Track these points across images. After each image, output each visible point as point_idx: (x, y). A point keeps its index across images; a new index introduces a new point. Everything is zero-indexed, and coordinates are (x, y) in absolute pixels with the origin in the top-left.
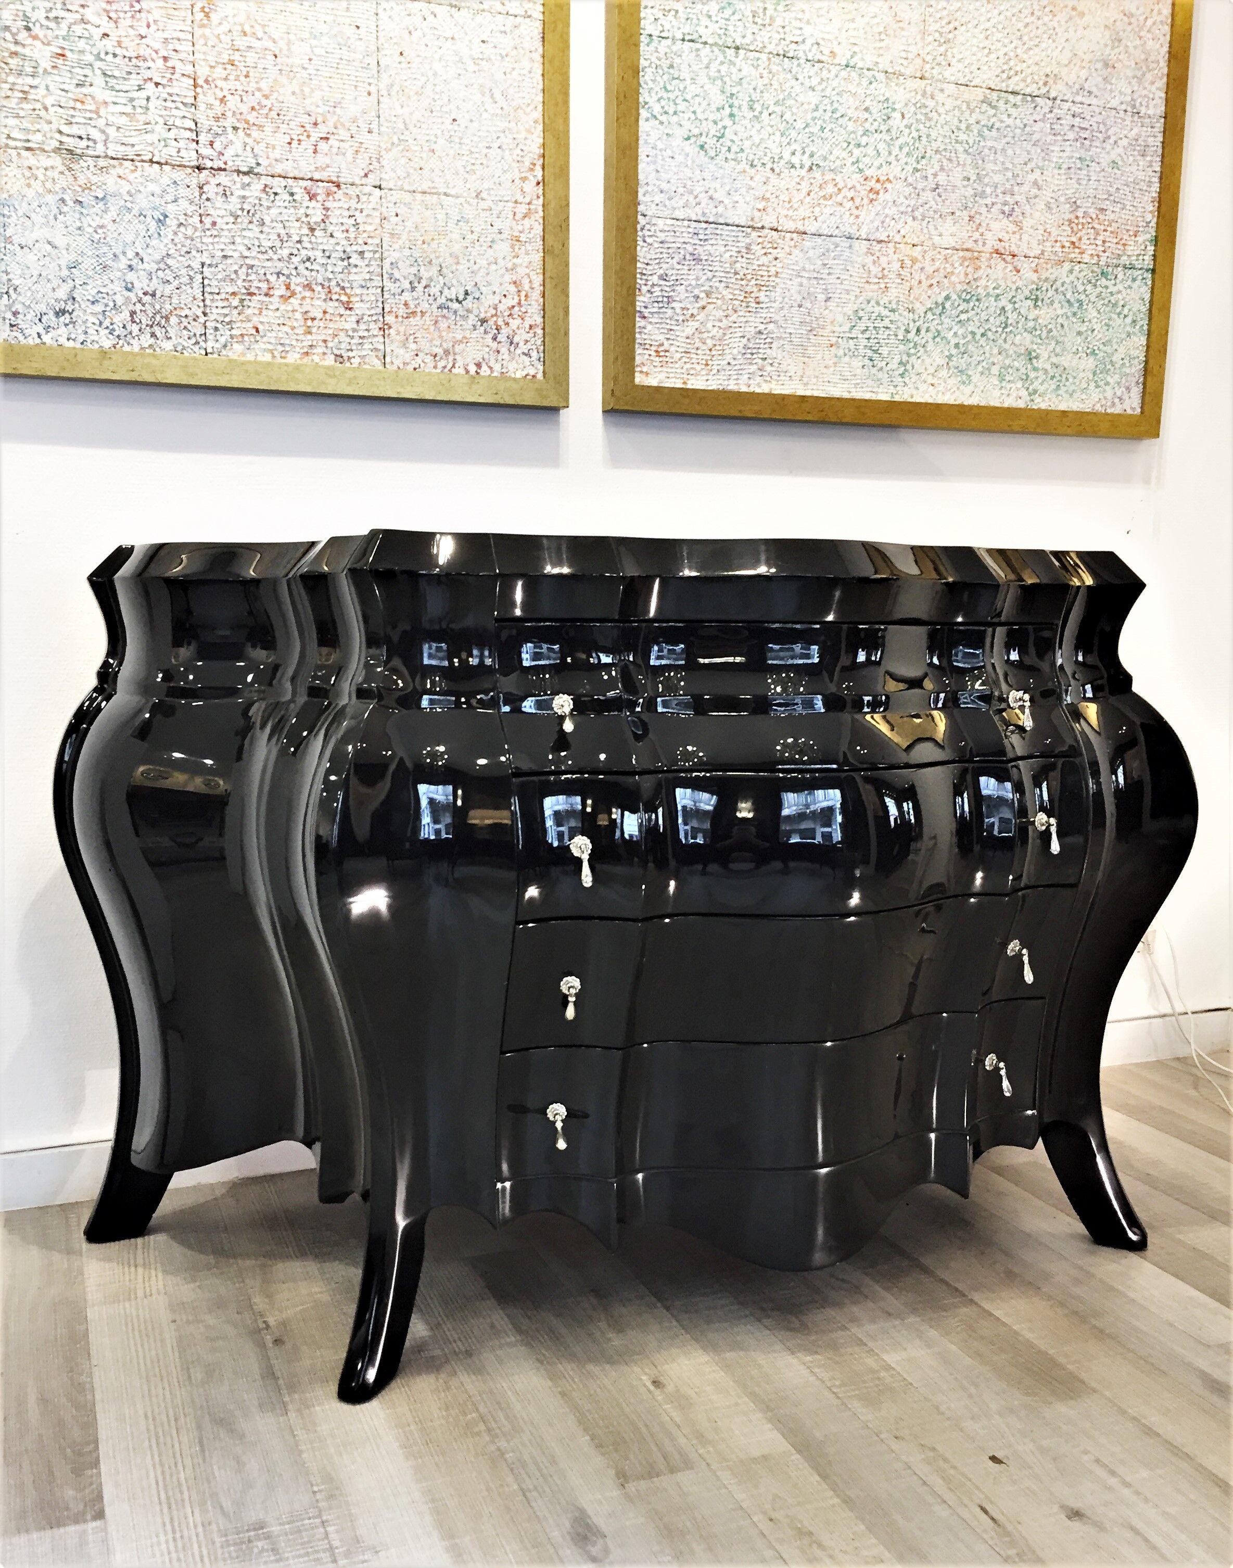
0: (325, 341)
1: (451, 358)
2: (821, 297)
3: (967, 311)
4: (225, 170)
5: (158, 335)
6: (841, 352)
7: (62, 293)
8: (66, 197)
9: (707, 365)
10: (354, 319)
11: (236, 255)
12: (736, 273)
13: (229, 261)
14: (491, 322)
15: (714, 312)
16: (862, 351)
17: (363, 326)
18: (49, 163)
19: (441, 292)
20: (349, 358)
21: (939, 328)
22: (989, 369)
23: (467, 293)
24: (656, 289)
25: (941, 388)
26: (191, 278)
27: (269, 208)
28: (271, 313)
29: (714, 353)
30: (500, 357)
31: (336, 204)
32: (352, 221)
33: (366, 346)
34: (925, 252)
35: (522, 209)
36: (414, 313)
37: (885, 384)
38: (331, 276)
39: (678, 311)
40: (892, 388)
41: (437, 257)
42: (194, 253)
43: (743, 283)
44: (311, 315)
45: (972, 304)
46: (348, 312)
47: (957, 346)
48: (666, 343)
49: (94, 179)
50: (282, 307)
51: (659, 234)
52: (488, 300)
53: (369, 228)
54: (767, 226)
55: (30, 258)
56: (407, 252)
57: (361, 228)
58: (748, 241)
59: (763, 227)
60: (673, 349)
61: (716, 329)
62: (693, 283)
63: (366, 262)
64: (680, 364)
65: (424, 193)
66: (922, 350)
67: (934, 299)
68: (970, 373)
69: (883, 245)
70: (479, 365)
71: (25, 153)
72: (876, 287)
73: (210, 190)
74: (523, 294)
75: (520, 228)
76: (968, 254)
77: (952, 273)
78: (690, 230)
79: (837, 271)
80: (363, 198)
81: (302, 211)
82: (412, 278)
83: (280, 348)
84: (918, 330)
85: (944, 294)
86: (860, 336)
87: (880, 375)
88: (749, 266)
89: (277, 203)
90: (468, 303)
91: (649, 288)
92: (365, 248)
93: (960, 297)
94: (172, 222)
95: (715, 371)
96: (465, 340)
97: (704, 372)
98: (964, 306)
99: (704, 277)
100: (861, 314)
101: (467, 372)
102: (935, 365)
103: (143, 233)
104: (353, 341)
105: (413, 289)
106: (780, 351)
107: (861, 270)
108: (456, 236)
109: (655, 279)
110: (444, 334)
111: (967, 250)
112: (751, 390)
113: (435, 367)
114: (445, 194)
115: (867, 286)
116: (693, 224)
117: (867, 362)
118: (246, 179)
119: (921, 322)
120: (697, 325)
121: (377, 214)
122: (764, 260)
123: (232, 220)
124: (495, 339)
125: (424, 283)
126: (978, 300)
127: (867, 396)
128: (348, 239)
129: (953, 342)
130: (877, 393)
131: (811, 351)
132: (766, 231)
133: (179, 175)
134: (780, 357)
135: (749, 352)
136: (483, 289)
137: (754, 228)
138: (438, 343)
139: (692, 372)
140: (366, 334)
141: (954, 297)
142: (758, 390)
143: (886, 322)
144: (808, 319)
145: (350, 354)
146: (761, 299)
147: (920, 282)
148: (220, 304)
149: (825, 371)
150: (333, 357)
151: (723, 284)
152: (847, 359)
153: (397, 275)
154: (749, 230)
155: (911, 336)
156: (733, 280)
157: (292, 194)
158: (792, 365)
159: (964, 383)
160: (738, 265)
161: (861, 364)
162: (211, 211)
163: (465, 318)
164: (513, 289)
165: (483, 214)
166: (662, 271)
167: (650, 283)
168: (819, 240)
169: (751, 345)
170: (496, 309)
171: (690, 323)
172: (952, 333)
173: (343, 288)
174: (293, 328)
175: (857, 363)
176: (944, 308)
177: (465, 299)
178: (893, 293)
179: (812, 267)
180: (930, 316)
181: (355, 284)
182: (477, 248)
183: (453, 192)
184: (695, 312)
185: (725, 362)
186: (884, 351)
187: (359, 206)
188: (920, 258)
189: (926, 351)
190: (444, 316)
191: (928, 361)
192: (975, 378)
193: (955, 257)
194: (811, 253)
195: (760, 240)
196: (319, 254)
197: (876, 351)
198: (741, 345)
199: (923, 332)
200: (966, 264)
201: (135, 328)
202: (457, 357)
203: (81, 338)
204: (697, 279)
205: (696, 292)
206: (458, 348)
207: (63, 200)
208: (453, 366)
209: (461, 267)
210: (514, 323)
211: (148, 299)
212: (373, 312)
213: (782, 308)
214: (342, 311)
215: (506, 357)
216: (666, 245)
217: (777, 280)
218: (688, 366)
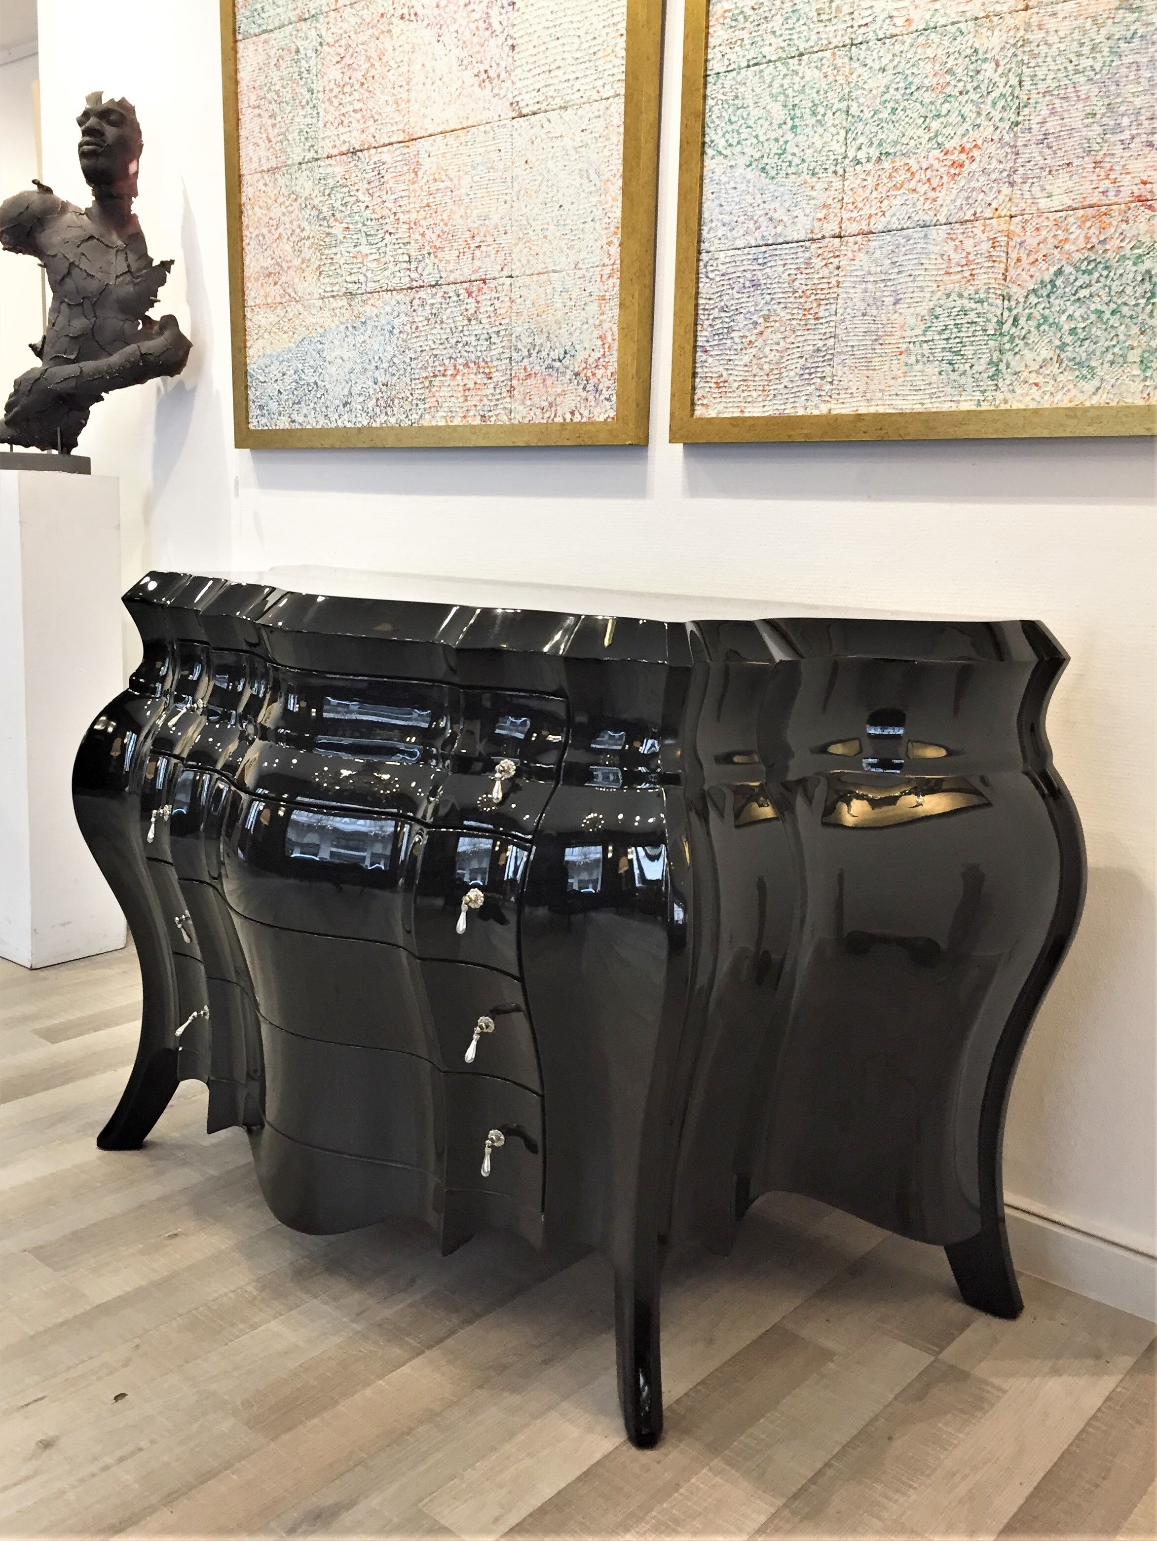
0: (475, 406)
1: (553, 409)
2: (889, 300)
3: (1089, 285)
4: (423, 287)
5: (389, 413)
6: (913, 359)
7: (346, 392)
8: (349, 325)
9: (764, 391)
10: (492, 386)
11: (427, 348)
12: (795, 292)
13: (424, 354)
14: (582, 375)
15: (772, 336)
16: (939, 355)
17: (498, 391)
18: (341, 304)
19: (548, 355)
20: (490, 417)
21: (1047, 312)
22: (1124, 356)
23: (566, 353)
24: (718, 321)
25: (1049, 388)
26: (405, 370)
27: (446, 309)
28: (446, 389)
29: (771, 377)
30: (588, 404)
31: (484, 297)
32: (492, 309)
33: (499, 407)
34: (1027, 221)
35: (607, 270)
36: (530, 375)
37: (970, 391)
38: (479, 354)
39: (737, 340)
40: (978, 396)
41: (546, 326)
42: (407, 351)
43: (802, 300)
44: (467, 387)
45: (1096, 275)
46: (489, 381)
47: (1073, 331)
48: (725, 373)
49: (361, 310)
50: (452, 383)
51: (721, 267)
52: (581, 356)
53: (503, 311)
54: (827, 235)
55: (333, 369)
56: (526, 326)
57: (499, 312)
58: (807, 255)
59: (823, 237)
60: (731, 378)
61: (774, 353)
62: (752, 309)
63: (501, 339)
64: (739, 392)
65: (540, 273)
66: (1021, 343)
67: (1038, 277)
68: (1093, 363)
69: (969, 225)
70: (572, 413)
71: (331, 299)
72: (959, 276)
73: (416, 302)
74: (607, 346)
75: (606, 288)
76: (1091, 212)
77: (1066, 240)
78: (750, 257)
79: (908, 267)
80: (500, 288)
81: (464, 307)
82: (529, 346)
83: (450, 414)
84: (1016, 320)
85: (1053, 270)
86: (937, 337)
87: (963, 380)
88: (809, 282)
89: (451, 305)
90: (566, 362)
91: (710, 322)
92: (501, 327)
93: (1077, 269)
94: (396, 331)
95: (771, 397)
96: (564, 393)
97: (760, 399)
98: (1083, 279)
99: (763, 302)
100: (938, 311)
101: (565, 419)
102: (1040, 359)
103: (383, 343)
104: (492, 404)
105: (530, 355)
106: (840, 367)
107: (940, 261)
108: (559, 305)
109: (715, 313)
110: (549, 389)
111: (1091, 206)
112: (809, 412)
113: (543, 418)
114: (554, 271)
115: (946, 278)
116: (754, 250)
117: (945, 366)
118: (434, 290)
119: (1020, 309)
120: (754, 351)
121: (508, 299)
122: (825, 272)
123: (426, 322)
124: (584, 389)
125: (537, 349)
126: (1106, 268)
127: (946, 407)
128: (490, 323)
129: (1066, 327)
130: (958, 402)
131: (876, 362)
132: (827, 240)
133: (399, 297)
134: (840, 373)
135: (807, 373)
136: (578, 347)
137: (812, 240)
138: (545, 398)
139: (749, 399)
140: (499, 397)
141: (1068, 269)
142: (816, 412)
143: (972, 316)
144: (873, 327)
145: (490, 414)
146: (820, 315)
147: (1019, 260)
148: (420, 386)
149: (892, 382)
150: (479, 417)
151: (782, 305)
152: (920, 367)
153: (520, 346)
154: (808, 244)
155: (1006, 328)
156: (792, 300)
157: (458, 296)
158: (852, 380)
159: (1084, 377)
160: (797, 283)
161: (937, 370)
162: (416, 320)
163: (564, 373)
164: (600, 343)
165: (579, 282)
166: (722, 304)
167: (711, 317)
168: (888, 237)
169: (809, 365)
170: (586, 362)
171: (748, 351)
172: (1064, 317)
173: (486, 363)
174: (457, 398)
175: (932, 370)
176: (1054, 286)
177: (564, 358)
178: (982, 279)
179: (879, 269)
180: (1033, 299)
181: (494, 358)
182: (574, 312)
183: (558, 268)
184: (753, 338)
185: (782, 386)
186: (968, 351)
187: (497, 295)
188: (1018, 230)
189: (1026, 344)
190: (550, 375)
191: (1028, 355)
192: (1100, 372)
193: (1071, 220)
194: (878, 254)
195: (820, 251)
196: (473, 338)
197: (957, 353)
198: (798, 365)
199: (1022, 321)
200: (1088, 224)
201: (378, 410)
202: (558, 408)
203: (354, 420)
204: (756, 305)
205: (755, 318)
206: (559, 400)
207: (347, 328)
208: (555, 416)
209: (563, 331)
210: (600, 372)
211: (384, 388)
212: (504, 378)
213: (843, 321)
214: (486, 381)
215: (593, 403)
216: (727, 277)
217: (840, 291)
218: (746, 394)
